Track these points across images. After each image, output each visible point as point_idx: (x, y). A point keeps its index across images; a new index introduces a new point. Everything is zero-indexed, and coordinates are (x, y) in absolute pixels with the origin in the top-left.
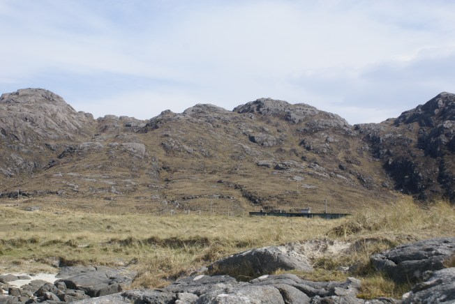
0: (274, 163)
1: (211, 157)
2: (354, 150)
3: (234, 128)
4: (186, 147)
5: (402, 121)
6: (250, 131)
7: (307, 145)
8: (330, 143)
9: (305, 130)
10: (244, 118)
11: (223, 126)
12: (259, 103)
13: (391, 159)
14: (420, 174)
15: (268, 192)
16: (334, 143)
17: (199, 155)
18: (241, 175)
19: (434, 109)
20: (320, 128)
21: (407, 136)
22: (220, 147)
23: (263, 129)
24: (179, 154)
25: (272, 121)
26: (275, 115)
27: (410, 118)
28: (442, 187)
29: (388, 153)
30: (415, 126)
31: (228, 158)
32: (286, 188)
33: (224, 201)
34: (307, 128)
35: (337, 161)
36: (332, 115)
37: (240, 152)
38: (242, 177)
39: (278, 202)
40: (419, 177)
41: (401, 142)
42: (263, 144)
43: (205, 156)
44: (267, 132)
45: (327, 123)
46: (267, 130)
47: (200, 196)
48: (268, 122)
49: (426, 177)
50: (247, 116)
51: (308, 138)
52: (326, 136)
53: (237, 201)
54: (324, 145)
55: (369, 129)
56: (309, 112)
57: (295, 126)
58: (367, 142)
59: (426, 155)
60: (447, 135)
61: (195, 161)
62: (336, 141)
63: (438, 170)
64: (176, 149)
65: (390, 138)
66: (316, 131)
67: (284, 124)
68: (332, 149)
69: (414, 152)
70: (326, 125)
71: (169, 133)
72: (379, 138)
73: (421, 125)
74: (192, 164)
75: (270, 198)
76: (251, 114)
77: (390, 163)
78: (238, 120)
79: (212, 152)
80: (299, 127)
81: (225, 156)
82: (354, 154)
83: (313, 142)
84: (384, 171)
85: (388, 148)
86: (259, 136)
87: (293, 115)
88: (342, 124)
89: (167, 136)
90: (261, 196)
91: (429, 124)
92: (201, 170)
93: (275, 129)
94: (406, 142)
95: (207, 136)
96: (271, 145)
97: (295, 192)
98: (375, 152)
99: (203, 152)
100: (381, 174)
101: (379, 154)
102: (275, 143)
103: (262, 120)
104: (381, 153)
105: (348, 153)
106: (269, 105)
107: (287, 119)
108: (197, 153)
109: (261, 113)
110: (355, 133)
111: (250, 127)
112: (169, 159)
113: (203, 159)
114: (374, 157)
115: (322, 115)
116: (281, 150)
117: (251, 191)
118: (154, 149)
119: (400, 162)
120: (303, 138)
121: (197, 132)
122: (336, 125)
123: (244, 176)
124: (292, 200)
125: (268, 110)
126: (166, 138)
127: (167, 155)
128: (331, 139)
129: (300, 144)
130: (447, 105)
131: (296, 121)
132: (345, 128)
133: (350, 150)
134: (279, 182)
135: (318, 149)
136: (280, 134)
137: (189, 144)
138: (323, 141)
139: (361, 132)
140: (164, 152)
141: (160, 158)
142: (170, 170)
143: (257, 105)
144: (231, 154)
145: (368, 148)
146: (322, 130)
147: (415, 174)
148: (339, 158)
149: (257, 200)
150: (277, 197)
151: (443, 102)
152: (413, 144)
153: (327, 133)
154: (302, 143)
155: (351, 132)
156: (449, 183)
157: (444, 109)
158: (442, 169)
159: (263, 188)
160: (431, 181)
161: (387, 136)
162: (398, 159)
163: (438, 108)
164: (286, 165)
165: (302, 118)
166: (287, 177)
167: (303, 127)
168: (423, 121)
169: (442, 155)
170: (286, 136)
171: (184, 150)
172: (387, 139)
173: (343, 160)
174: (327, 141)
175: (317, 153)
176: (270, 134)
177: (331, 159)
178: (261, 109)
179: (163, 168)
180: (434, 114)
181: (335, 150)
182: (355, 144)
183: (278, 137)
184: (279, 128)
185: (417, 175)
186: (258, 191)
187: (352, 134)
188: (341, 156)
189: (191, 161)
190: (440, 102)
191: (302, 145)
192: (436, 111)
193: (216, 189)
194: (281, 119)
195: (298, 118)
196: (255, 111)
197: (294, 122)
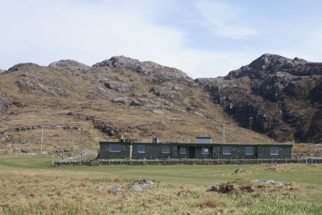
0: (129, 99)
1: (66, 96)
2: (197, 97)
3: (92, 77)
4: (42, 86)
5: (233, 77)
6: (106, 79)
7: (156, 91)
8: (176, 90)
9: (153, 80)
10: (101, 69)
11: (82, 75)
12: (114, 60)
13: (231, 104)
14: (265, 116)
15: (126, 122)
16: (180, 90)
17: (55, 93)
18: (94, 109)
19: (262, 66)
20: (166, 79)
21: (241, 86)
22: (76, 88)
23: (117, 78)
24: (34, 91)
25: (125, 72)
26: (127, 68)
27: (239, 74)
28: (291, 127)
29: (227, 99)
30: (246, 79)
31: (84, 97)
32: (146, 119)
33: (69, 133)
34: (156, 79)
35: (184, 105)
36: (176, 69)
37: (96, 93)
38: (96, 111)
39: (140, 134)
40: (265, 118)
41: (237, 90)
42: (117, 90)
43: (61, 95)
44: (120, 81)
45: (173, 75)
46: (121, 79)
47: (39, 127)
48: (122, 74)
49: (271, 118)
50: (103, 69)
51: (156, 87)
52: (172, 85)
53: (86, 133)
54: (171, 92)
55: (207, 81)
56: (156, 67)
57: (144, 77)
58: (207, 91)
59: (264, 100)
60: (282, 83)
61: (49, 98)
62: (181, 89)
63: (281, 112)
64: (31, 88)
65: (227, 88)
66: (164, 81)
67: (135, 75)
68: (178, 96)
69: (253, 97)
70: (171, 77)
71: (27, 74)
72: (218, 88)
73: (251, 77)
74: (45, 101)
75: (129, 129)
76: (106, 67)
77: (231, 107)
78: (95, 71)
79: (68, 92)
80: (148, 78)
81: (80, 96)
82: (198, 100)
83: (162, 89)
84: (226, 115)
85: (227, 95)
86: (113, 84)
87: (143, 68)
88: (185, 76)
89: (24, 75)
90: (118, 127)
91: (259, 77)
92: (53, 106)
93: (128, 79)
94: (242, 91)
95: (64, 78)
96: (125, 91)
97: (159, 123)
98: (215, 99)
99: (59, 91)
100: (224, 116)
101: (219, 100)
102: (128, 89)
103: (116, 71)
104: (221, 99)
105: (193, 99)
106: (122, 61)
107: (138, 71)
108: (53, 92)
109: (115, 66)
110: (196, 84)
111: (106, 77)
112: (22, 95)
113: (58, 97)
114: (215, 103)
115: (168, 69)
116: (134, 95)
117: (105, 121)
118: (7, 86)
119: (241, 106)
120: (153, 86)
121: (55, 75)
122: (180, 77)
123: (98, 110)
124: (158, 131)
125: (122, 64)
126: (23, 77)
127: (21, 92)
128: (177, 87)
129: (150, 91)
130: (272, 62)
131: (146, 73)
132: (187, 80)
133: (194, 96)
134: (138, 114)
135: (167, 95)
136: (133, 83)
137: (45, 84)
138: (170, 89)
139: (200, 84)
140: (18, 89)
141: (12, 95)
142: (21, 106)
143: (112, 61)
144: (87, 94)
145: (208, 96)
146: (169, 80)
147: (259, 116)
148: (186, 103)
149: (112, 132)
150: (138, 127)
151: (269, 60)
152: (248, 92)
153: (173, 83)
154: (152, 90)
155: (193, 83)
156: (298, 123)
157: (270, 65)
158: (284, 111)
159: (120, 118)
160: (278, 122)
161: (224, 86)
162: (239, 104)
163: (264, 64)
164: (142, 102)
165: (151, 70)
166: (146, 110)
167: (152, 77)
168: (253, 75)
169: (282, 100)
170: (137, 84)
171: (39, 88)
172: (224, 89)
173: (189, 105)
174: (173, 89)
175: (165, 98)
176: (123, 82)
177: (179, 103)
178: (115, 64)
179: (14, 103)
180: (262, 69)
181: (181, 96)
182: (197, 92)
183: (131, 85)
184: (131, 78)
185: (261, 117)
186: (113, 122)
187: (194, 85)
188: (186, 101)
189: (45, 98)
190: (266, 60)
191: (152, 92)
192: (264, 67)
193: (64, 120)
194: (133, 71)
195: (147, 71)
196: (111, 65)
197: (144, 73)
